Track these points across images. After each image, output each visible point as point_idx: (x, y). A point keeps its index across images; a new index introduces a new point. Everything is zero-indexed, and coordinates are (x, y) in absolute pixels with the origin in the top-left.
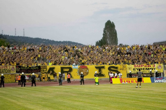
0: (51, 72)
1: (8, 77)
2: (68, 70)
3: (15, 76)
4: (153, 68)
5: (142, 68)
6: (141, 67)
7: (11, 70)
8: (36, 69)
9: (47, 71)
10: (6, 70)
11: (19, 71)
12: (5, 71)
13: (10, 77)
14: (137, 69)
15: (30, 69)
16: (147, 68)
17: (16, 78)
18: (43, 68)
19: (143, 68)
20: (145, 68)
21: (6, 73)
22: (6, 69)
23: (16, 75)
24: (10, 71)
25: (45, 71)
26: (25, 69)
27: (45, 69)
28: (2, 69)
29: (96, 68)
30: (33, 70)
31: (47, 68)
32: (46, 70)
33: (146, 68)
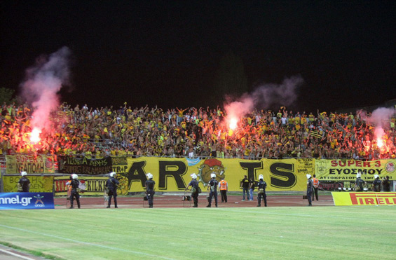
0: (136, 173)
1: (39, 183)
2: (175, 169)
3: (54, 180)
4: (375, 168)
5: (350, 168)
6: (347, 167)
7: (45, 167)
8: (102, 166)
9: (127, 171)
10: (34, 167)
11: (63, 170)
12: (32, 168)
13: (43, 182)
14: (338, 170)
15: (88, 165)
16: (363, 168)
17: (56, 187)
18: (119, 164)
19: (353, 170)
20: (358, 168)
21: (34, 172)
22: (34, 164)
23: (56, 178)
24: (42, 168)
25: (122, 170)
26: (77, 165)
27: (123, 166)
28: (24, 163)
29: (243, 165)
30: (94, 167)
31: (127, 164)
32: (126, 168)
33: (360, 168)
